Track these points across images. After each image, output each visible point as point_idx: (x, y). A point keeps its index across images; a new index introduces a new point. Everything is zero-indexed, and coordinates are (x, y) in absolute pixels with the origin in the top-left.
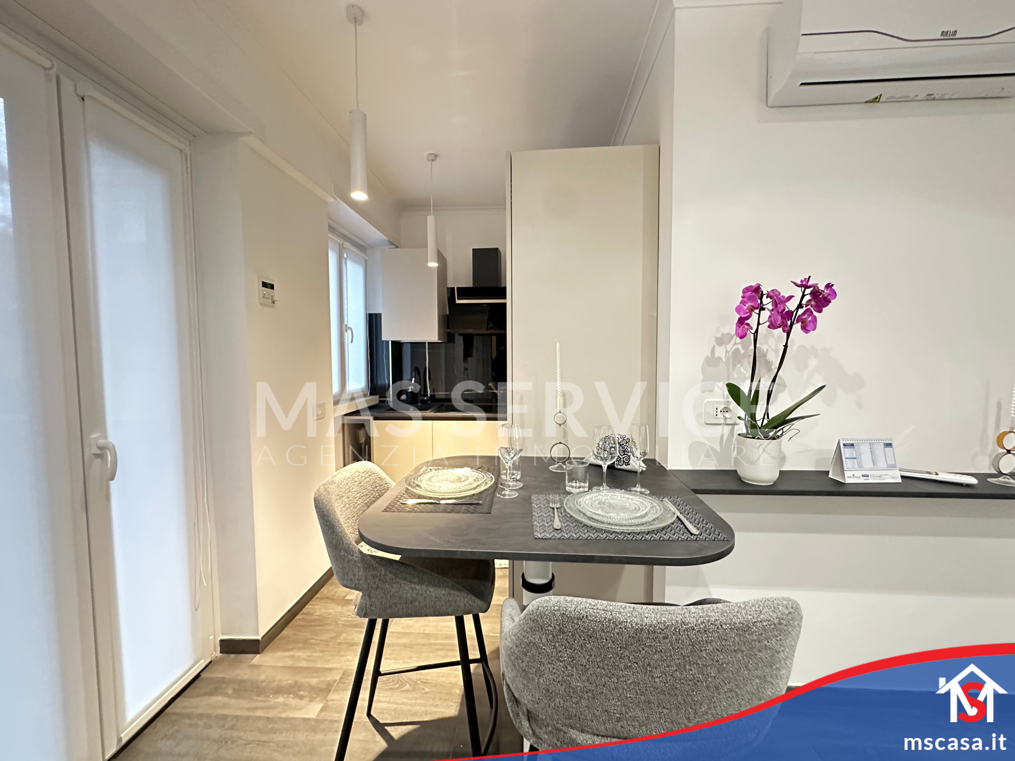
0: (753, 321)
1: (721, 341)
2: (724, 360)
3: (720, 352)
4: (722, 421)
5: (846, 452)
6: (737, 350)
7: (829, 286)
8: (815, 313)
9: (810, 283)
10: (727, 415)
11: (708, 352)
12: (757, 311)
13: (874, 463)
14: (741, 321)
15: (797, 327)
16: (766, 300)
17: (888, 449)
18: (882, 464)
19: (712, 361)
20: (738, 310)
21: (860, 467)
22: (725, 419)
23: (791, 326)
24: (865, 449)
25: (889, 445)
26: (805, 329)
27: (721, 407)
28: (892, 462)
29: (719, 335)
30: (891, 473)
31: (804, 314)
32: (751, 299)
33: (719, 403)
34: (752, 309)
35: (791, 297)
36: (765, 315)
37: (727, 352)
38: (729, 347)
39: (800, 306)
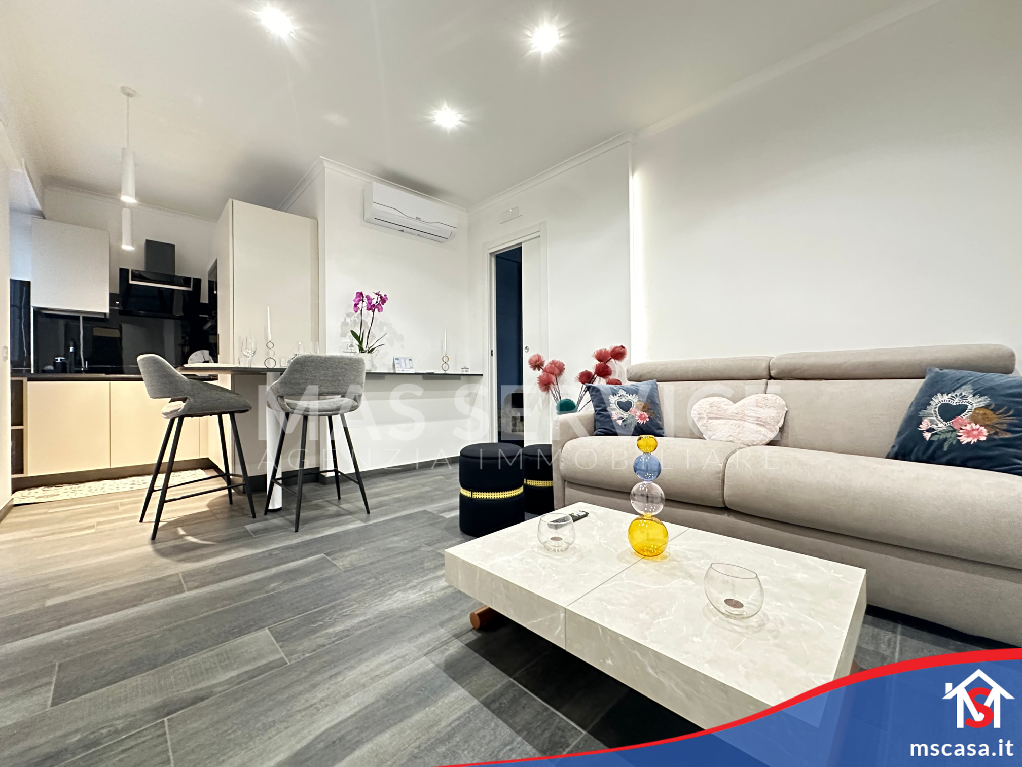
0: (360, 306)
1: (349, 315)
2: (350, 324)
3: (348, 320)
4: (350, 351)
5: (396, 362)
6: (355, 320)
7: (385, 296)
8: (382, 306)
9: (380, 294)
10: (352, 348)
11: (343, 320)
12: (361, 302)
13: (406, 365)
14: (356, 305)
15: (376, 310)
16: (365, 298)
17: (410, 361)
18: (408, 366)
19: (345, 324)
20: (354, 301)
21: (401, 367)
22: (351, 350)
23: (374, 310)
24: (402, 361)
25: (411, 360)
26: (379, 311)
27: (349, 345)
28: (411, 366)
29: (347, 313)
30: (413, 370)
31: (378, 305)
32: (359, 297)
33: (349, 342)
34: (360, 301)
35: (373, 299)
36: (365, 304)
37: (351, 320)
38: (352, 318)
39: (377, 302)
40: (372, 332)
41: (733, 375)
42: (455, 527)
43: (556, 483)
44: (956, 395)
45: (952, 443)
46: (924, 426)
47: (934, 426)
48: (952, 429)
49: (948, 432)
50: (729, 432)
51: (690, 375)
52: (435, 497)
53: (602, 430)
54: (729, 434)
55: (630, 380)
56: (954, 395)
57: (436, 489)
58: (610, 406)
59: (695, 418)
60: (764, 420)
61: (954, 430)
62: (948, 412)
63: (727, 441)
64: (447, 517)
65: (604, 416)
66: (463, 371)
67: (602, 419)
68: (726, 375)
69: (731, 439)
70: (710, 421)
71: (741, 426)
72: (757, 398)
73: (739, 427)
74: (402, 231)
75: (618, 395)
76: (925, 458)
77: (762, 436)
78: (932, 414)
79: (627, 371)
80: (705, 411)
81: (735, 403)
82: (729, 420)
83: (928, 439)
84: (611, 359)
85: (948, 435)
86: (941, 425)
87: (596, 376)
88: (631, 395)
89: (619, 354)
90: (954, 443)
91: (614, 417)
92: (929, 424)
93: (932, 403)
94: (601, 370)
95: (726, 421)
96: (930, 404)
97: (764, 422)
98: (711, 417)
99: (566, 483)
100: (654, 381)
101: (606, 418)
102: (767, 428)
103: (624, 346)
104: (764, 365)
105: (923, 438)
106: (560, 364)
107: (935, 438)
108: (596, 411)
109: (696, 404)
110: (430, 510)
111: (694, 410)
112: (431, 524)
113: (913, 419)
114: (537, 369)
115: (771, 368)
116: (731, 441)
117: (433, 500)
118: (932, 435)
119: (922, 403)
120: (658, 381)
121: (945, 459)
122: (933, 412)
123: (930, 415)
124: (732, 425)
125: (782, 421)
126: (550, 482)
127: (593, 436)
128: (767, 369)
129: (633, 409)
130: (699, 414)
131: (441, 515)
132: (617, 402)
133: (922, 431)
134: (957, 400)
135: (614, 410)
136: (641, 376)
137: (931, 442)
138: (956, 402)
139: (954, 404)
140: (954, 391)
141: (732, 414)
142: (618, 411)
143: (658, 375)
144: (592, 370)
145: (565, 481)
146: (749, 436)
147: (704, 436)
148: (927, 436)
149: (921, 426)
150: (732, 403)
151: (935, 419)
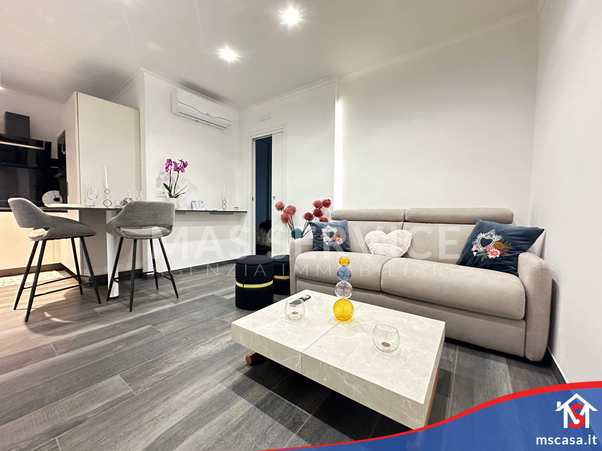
0: (169, 168)
1: (162, 173)
2: (162, 178)
3: (161, 176)
4: (163, 196)
5: (193, 203)
6: (166, 177)
7: (186, 162)
8: (184, 168)
9: (183, 161)
10: (164, 194)
11: (158, 176)
13: (199, 206)
14: (167, 168)
15: (180, 171)
16: (173, 163)
17: (202, 203)
18: (201, 206)
19: (159, 179)
20: (166, 165)
21: (196, 207)
22: (164, 195)
24: (197, 203)
25: (202, 202)
26: (182, 172)
27: (162, 192)
28: (203, 206)
30: (203, 208)
31: (181, 168)
32: (169, 162)
33: (162, 191)
34: (169, 165)
35: (178, 164)
36: (173, 167)
37: (163, 177)
38: (164, 175)
39: (181, 166)
40: (177, 185)
41: (386, 219)
42: (233, 304)
43: (292, 277)
44: (488, 234)
45: (485, 258)
46: (474, 249)
47: (478, 249)
48: (485, 251)
49: (484, 252)
50: (384, 250)
51: (365, 218)
52: (219, 286)
53: (317, 248)
54: (384, 251)
55: (333, 219)
56: (487, 234)
57: (219, 281)
58: (322, 234)
59: (367, 241)
60: (401, 244)
61: (486, 252)
62: (485, 243)
63: (382, 255)
64: (228, 298)
65: (319, 240)
66: (235, 209)
67: (317, 241)
68: (383, 218)
69: (384, 253)
70: (374, 244)
71: (390, 247)
72: (398, 232)
73: (389, 247)
74: (197, 121)
75: (326, 228)
76: (473, 264)
77: (400, 252)
78: (477, 243)
79: (331, 214)
80: (372, 238)
81: (387, 234)
82: (384, 244)
83: (475, 255)
84: (322, 206)
85: (484, 254)
86: (481, 249)
87: (314, 216)
88: (333, 228)
89: (327, 204)
90: (486, 258)
91: (324, 241)
92: (476, 248)
93: (478, 237)
94: (317, 213)
95: (382, 244)
96: (477, 238)
97: (401, 245)
98: (375, 241)
99: (297, 278)
100: (346, 220)
101: (319, 241)
102: (403, 248)
103: (330, 199)
104: (402, 214)
105: (473, 255)
106: (293, 208)
107: (478, 255)
108: (314, 237)
109: (367, 234)
110: (216, 295)
111: (367, 237)
112: (217, 303)
113: (469, 245)
114: (280, 210)
115: (405, 216)
116: (385, 255)
117: (217, 288)
118: (477, 254)
119: (473, 237)
120: (348, 220)
121: (481, 265)
122: (478, 242)
123: (476, 244)
124: (385, 246)
125: (410, 244)
126: (288, 277)
127: (312, 251)
128: (403, 217)
129: (334, 236)
130: (369, 240)
131: (223, 297)
132: (326, 232)
133: (473, 252)
134: (488, 237)
135: (325, 236)
136: (339, 217)
137: (476, 257)
138: (488, 238)
139: (487, 239)
140: (487, 232)
141: (386, 240)
142: (327, 237)
143: (348, 217)
144: (312, 213)
145: (297, 277)
146: (394, 252)
147: (371, 251)
148: (475, 254)
149: (472, 249)
150: (385, 234)
151: (479, 245)
